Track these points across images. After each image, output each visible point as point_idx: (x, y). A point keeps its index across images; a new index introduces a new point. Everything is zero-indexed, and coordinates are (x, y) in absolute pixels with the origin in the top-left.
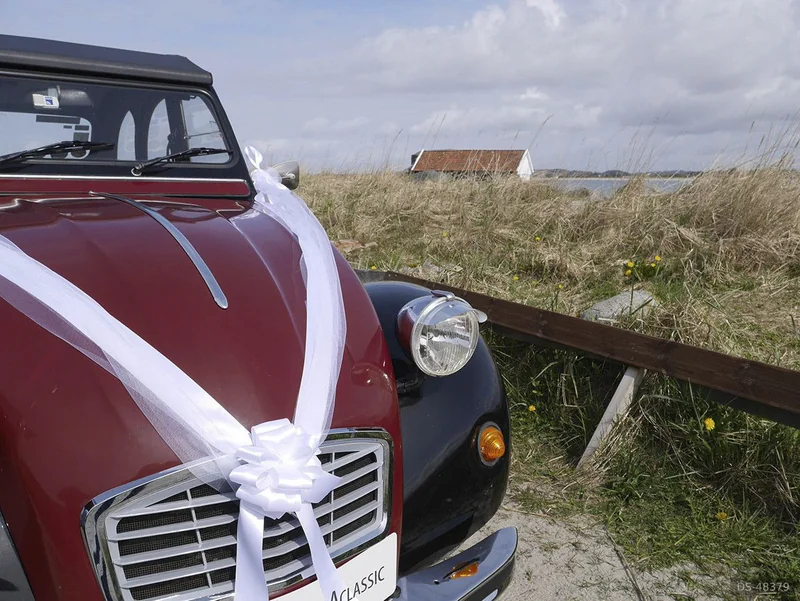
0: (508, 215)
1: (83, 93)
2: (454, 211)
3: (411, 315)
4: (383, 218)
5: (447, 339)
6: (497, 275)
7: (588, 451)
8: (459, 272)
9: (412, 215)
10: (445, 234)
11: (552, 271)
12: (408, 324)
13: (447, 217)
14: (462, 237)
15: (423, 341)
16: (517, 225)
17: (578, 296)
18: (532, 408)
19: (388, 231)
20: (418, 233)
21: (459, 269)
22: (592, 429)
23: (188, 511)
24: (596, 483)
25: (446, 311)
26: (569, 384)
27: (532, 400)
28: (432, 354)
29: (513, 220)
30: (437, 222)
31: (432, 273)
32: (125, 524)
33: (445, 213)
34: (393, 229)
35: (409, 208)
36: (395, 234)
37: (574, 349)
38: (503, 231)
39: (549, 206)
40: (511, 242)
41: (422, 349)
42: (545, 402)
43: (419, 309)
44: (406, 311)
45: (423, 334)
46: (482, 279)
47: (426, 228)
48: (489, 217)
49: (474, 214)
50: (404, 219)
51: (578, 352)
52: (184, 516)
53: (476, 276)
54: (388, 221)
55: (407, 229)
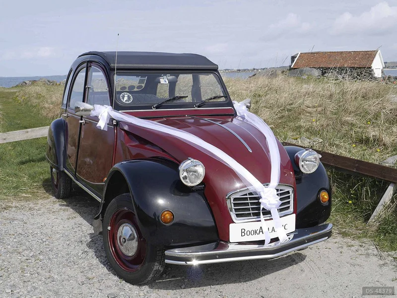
0: (352, 109)
1: (174, 77)
2: (320, 106)
3: (299, 156)
4: (276, 110)
5: (310, 163)
6: (342, 144)
7: (372, 217)
8: (321, 142)
9: (294, 108)
10: (314, 120)
11: (374, 141)
12: (298, 158)
13: (315, 109)
14: (324, 122)
15: (303, 163)
16: (357, 115)
17: (388, 155)
18: (350, 202)
19: (280, 118)
20: (297, 119)
21: (321, 140)
22: (374, 208)
23: (247, 198)
24: (374, 228)
25: (309, 154)
26: (367, 191)
27: (351, 199)
28: (305, 167)
29: (355, 111)
30: (309, 113)
31: (306, 143)
32: (235, 199)
33: (314, 107)
34: (283, 117)
35: (292, 104)
36: (284, 120)
37: (370, 177)
38: (349, 119)
39: (377, 103)
40: (352, 125)
41: (302, 165)
42: (357, 199)
43: (301, 154)
44: (297, 155)
45: (303, 161)
46: (333, 146)
47: (303, 116)
48: (342, 109)
49: (331, 107)
50: (289, 110)
51: (372, 177)
52: (246, 199)
53: (330, 145)
54: (279, 112)
55: (291, 117)
